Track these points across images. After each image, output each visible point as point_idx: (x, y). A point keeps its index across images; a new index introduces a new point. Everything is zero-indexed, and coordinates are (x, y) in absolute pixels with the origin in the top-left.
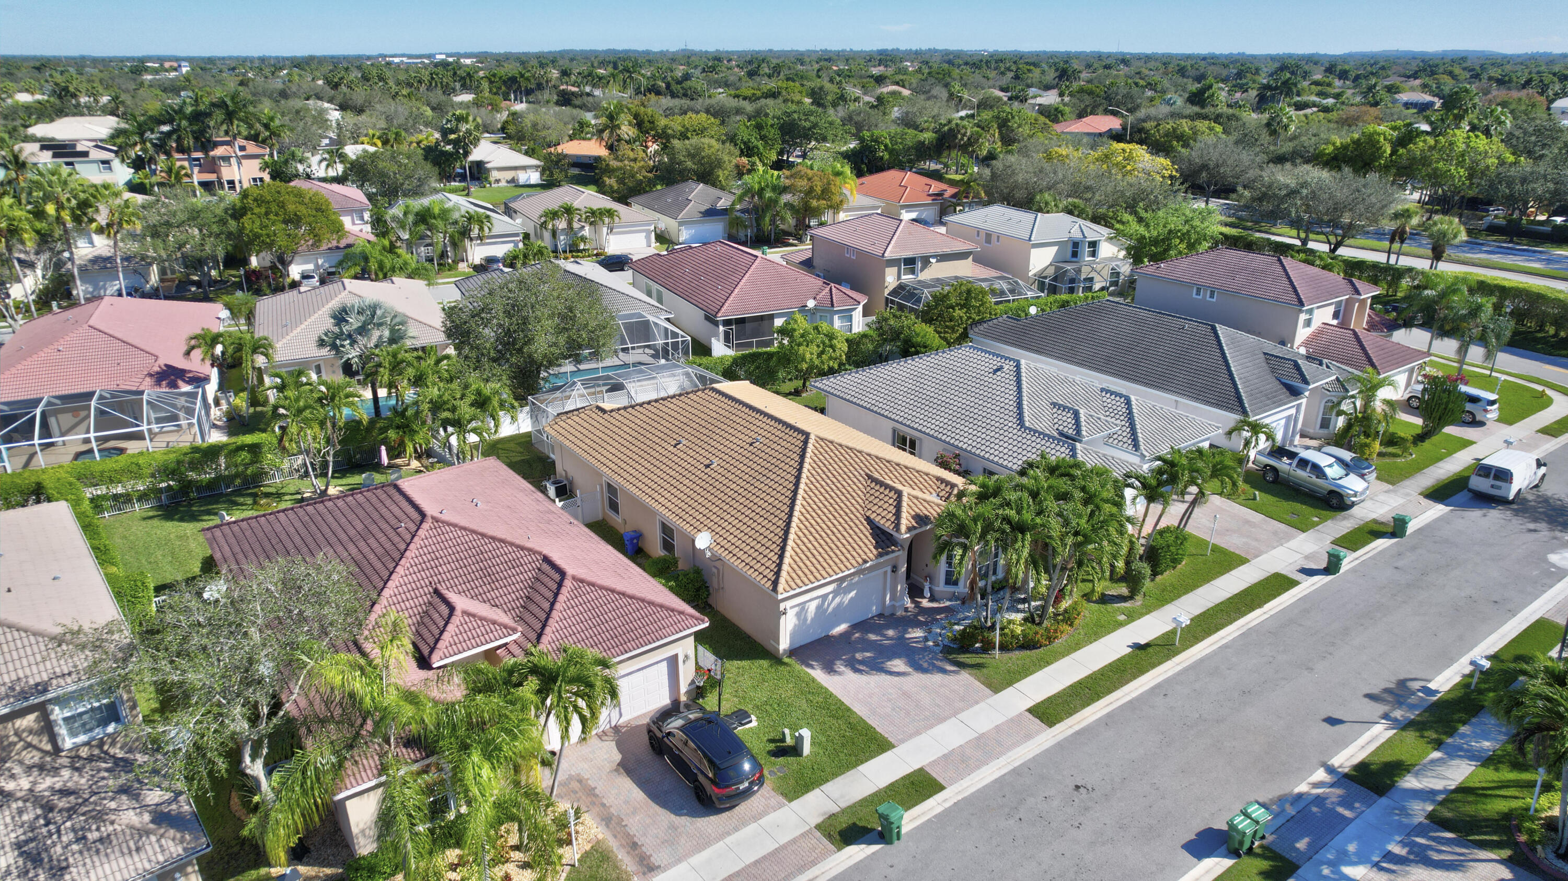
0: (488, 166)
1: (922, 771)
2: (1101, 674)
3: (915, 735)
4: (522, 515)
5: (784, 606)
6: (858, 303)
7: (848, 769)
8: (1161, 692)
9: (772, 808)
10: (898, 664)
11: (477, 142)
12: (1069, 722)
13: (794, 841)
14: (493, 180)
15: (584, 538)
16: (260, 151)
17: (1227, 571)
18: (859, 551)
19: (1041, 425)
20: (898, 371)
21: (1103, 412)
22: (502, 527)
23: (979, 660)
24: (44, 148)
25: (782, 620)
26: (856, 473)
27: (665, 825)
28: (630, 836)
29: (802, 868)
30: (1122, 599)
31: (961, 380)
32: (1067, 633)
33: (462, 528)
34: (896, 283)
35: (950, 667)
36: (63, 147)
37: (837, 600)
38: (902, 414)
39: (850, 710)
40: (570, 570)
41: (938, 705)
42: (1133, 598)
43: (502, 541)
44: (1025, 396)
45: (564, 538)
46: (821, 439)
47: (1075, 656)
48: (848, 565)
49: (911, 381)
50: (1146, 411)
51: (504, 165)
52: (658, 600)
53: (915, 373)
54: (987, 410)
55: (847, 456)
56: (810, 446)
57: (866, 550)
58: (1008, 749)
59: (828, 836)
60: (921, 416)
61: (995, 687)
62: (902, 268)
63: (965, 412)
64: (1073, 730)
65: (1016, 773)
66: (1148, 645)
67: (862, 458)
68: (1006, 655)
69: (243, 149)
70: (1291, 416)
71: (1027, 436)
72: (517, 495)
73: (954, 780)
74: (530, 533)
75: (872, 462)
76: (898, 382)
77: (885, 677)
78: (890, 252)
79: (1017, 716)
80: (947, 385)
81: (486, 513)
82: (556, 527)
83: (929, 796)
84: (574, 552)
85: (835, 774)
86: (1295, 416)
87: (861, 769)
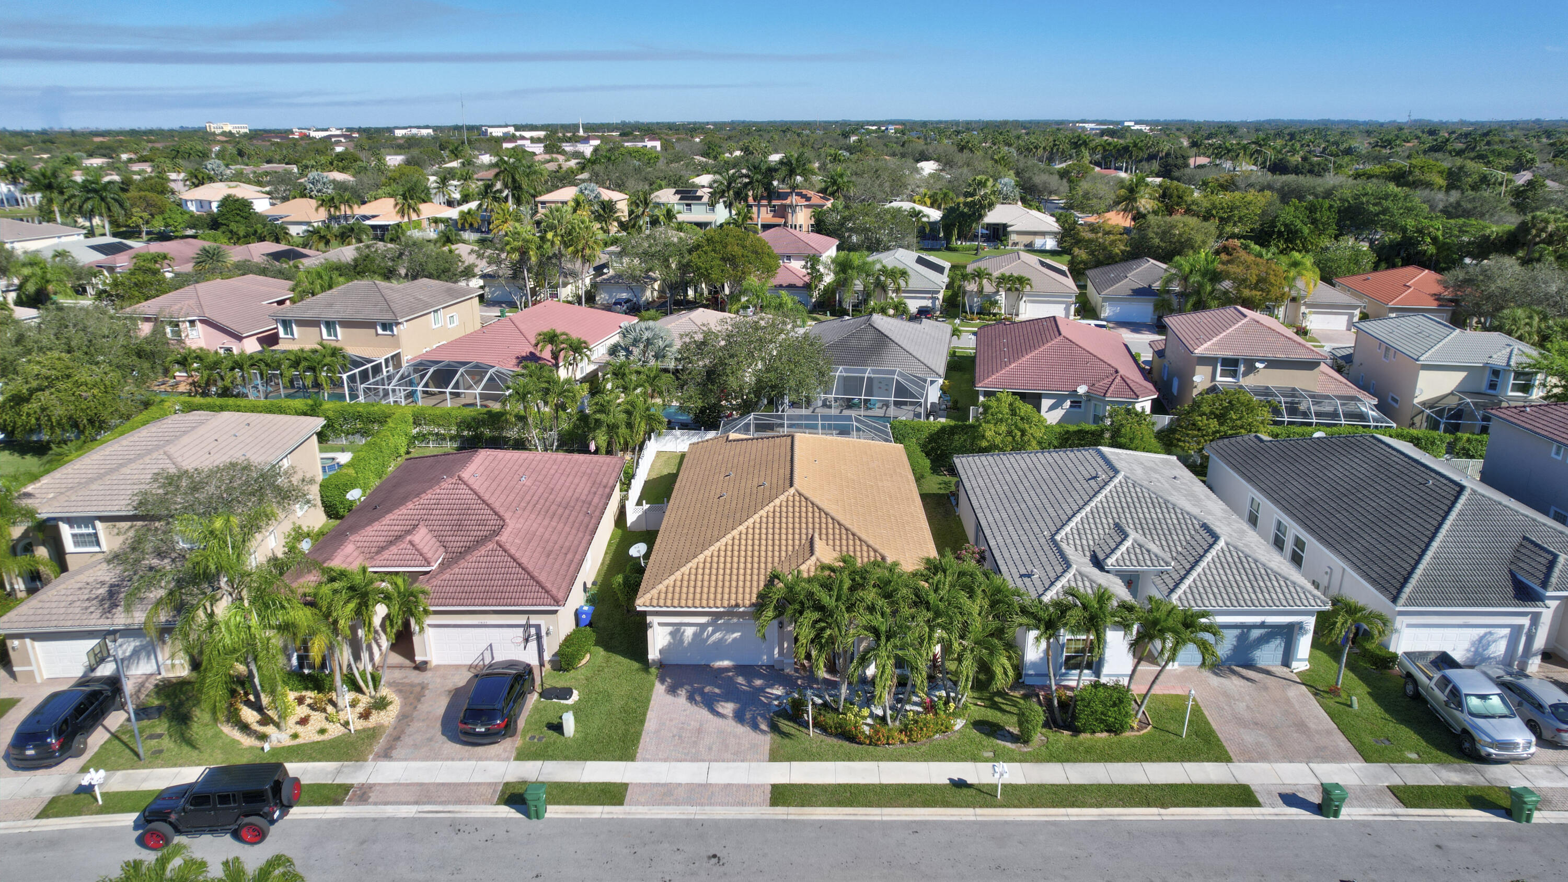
0: (1009, 229)
1: (625, 786)
2: (883, 788)
3: (661, 760)
4: (552, 497)
5: (649, 619)
6: (1138, 397)
7: (580, 759)
8: (915, 828)
9: (498, 758)
10: (728, 708)
11: (991, 206)
12: (792, 810)
13: (479, 784)
14: (1010, 243)
15: (576, 525)
16: (821, 202)
17: (1182, 759)
18: (740, 596)
19: (1078, 542)
20: (1022, 462)
21: (1180, 549)
22: (511, 498)
23: (793, 731)
24: (677, 192)
25: (650, 632)
26: (804, 531)
27: (428, 735)
28: (403, 732)
29: (459, 802)
30: (1015, 739)
31: (1057, 481)
32: (902, 742)
33: (471, 489)
34: (1208, 385)
35: (764, 727)
36: (689, 192)
37: (718, 635)
38: (982, 502)
39: (642, 722)
40: (504, 537)
41: (710, 749)
42: (1026, 742)
43: (488, 505)
44: (1088, 509)
45: (555, 519)
46: (800, 494)
47: (884, 765)
48: (719, 603)
49: (1020, 473)
50: (1230, 560)
51: (1024, 229)
52: (542, 578)
53: (1031, 466)
54: (1045, 515)
55: (810, 515)
56: (782, 498)
57: (747, 596)
58: (711, 804)
59: (503, 792)
60: (993, 507)
61: (774, 757)
62: (1219, 368)
63: (1027, 513)
64: (785, 817)
65: (688, 823)
66: (970, 786)
67: (824, 520)
68: (823, 737)
69: (808, 199)
70: (1521, 627)
71: (1046, 548)
72: (581, 485)
73: (638, 803)
74: (529, 508)
75: (831, 526)
76: (1012, 471)
77: (704, 713)
78: (1206, 349)
79: (759, 786)
80: (1042, 483)
81: (518, 486)
82: (567, 512)
83: (602, 804)
84: (541, 530)
85: (566, 758)
86: (1530, 629)
87: (589, 763)
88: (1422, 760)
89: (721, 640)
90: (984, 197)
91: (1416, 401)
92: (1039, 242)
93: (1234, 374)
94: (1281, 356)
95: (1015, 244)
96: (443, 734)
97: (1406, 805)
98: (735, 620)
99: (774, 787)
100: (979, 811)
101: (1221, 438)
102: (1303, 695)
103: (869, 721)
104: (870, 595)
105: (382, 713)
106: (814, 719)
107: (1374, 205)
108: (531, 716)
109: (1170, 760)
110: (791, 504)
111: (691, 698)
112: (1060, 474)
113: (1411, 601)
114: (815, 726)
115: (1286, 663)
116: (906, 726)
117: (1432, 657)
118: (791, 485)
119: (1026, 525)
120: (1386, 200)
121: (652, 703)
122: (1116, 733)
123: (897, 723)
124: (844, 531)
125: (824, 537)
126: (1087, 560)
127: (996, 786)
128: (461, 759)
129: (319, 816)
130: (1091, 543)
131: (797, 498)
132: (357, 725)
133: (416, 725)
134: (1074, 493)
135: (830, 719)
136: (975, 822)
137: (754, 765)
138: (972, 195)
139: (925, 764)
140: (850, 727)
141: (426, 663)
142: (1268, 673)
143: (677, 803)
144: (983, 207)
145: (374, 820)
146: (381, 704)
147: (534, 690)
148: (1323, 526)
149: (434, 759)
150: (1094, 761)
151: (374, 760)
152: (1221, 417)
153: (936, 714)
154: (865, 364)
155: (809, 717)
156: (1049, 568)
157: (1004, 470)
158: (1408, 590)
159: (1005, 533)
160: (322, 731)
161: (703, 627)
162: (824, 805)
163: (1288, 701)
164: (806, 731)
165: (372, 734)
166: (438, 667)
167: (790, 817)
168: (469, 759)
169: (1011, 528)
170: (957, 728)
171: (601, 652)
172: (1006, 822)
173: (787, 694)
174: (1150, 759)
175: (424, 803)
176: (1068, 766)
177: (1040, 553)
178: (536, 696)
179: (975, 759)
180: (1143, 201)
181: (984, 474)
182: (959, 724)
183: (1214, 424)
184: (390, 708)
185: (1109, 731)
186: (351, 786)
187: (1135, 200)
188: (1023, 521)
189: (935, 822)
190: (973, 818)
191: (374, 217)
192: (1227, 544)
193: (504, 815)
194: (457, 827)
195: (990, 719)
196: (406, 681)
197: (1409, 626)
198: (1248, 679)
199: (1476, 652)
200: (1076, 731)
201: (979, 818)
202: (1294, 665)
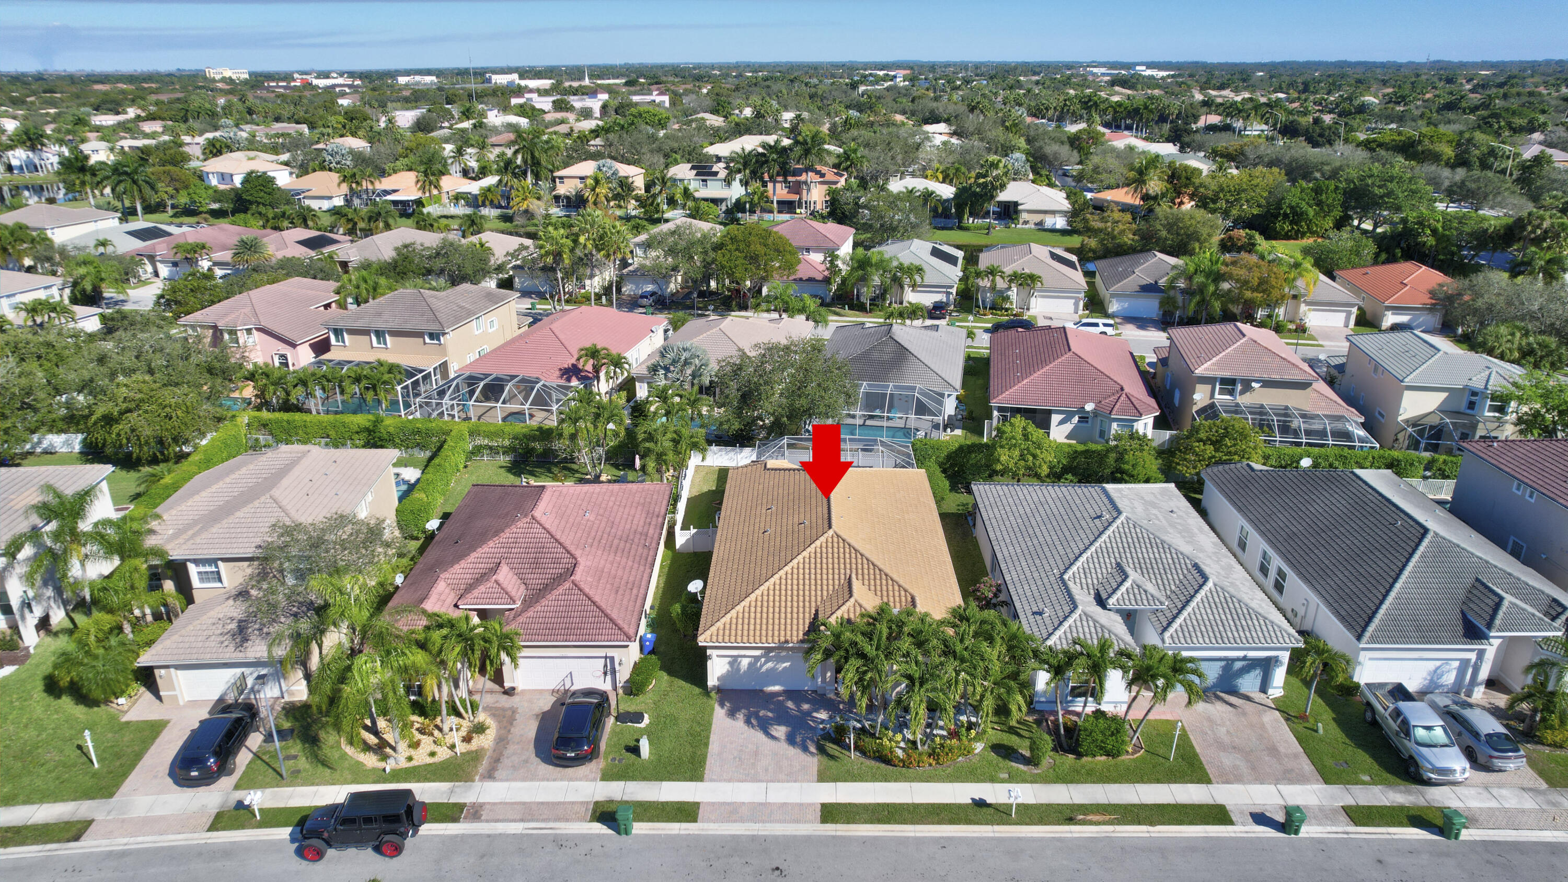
0: (1020, 208)
1: (697, 805)
2: (916, 806)
3: (725, 780)
4: (613, 531)
5: (709, 652)
6: (1141, 415)
7: (656, 780)
8: (944, 843)
9: (586, 778)
10: (780, 731)
11: (1003, 187)
12: (840, 827)
13: (573, 803)
14: (1021, 221)
15: (637, 558)
16: (835, 178)
17: (1169, 781)
18: (789, 633)
19: (1084, 581)
20: (1034, 494)
21: (1173, 587)
22: (579, 535)
23: (837, 754)
24: (693, 168)
25: (709, 663)
26: (842, 571)
27: (524, 757)
28: (501, 754)
29: (558, 819)
30: (1027, 761)
31: (1065, 517)
32: (930, 765)
33: (544, 528)
34: (1207, 402)
35: (813, 749)
36: (705, 167)
37: (770, 665)
38: (998, 534)
39: (707, 745)
40: (578, 576)
41: (767, 770)
42: (1036, 765)
43: (560, 544)
44: (1093, 549)
45: (619, 554)
46: (838, 536)
47: (916, 786)
48: (770, 639)
49: (1033, 506)
50: (1217, 600)
51: (1034, 208)
52: (614, 615)
53: (1043, 500)
54: (1055, 552)
55: (847, 556)
56: (823, 539)
57: (795, 633)
58: (771, 822)
59: (594, 811)
60: (1008, 541)
61: (822, 777)
62: (1218, 387)
63: (1038, 548)
64: (833, 833)
65: (753, 838)
66: (989, 805)
67: (860, 561)
68: (863, 760)
69: (823, 175)
70: (1468, 660)
71: (1056, 586)
72: (637, 516)
73: (709, 820)
74: (596, 544)
75: (866, 566)
76: (1025, 503)
77: (760, 736)
78: (1206, 369)
79: (810, 805)
80: (1052, 518)
81: (584, 522)
82: (628, 545)
83: (680, 821)
84: (608, 566)
85: (645, 779)
86: (1476, 663)
87: (664, 783)
88: (1374, 783)
89: (772, 670)
90: (997, 178)
91: (1400, 419)
92: (1049, 221)
93: (1231, 393)
94: (1276, 377)
95: (1026, 222)
96: (537, 755)
97: (1356, 824)
98: (784, 654)
99: (823, 806)
100: (996, 828)
101: (1217, 463)
102: (1276, 720)
103: (902, 745)
104: (906, 644)
105: (482, 737)
106: (855, 743)
107: (1380, 187)
108: (610, 739)
109: (1158, 781)
110: (830, 545)
111: (748, 722)
112: (1069, 511)
113: (1373, 640)
114: (856, 748)
115: (1264, 689)
116: (934, 749)
117: (1390, 687)
118: (830, 527)
119: (1037, 561)
120: (1391, 182)
121: (714, 726)
122: (1113, 757)
123: (926, 747)
124: (877, 572)
125: (860, 577)
126: (1091, 599)
127: (1011, 805)
128: (555, 780)
129: (441, 833)
130: (1095, 581)
131: (835, 539)
132: (461, 748)
133: (512, 748)
134: (1081, 532)
135: (868, 742)
136: (993, 839)
137: (805, 785)
138: (985, 176)
139: (950, 785)
140: (886, 752)
141: (513, 689)
142: (1248, 698)
143: (742, 820)
144: (994, 188)
145: (489, 836)
146: (480, 729)
147: (610, 714)
148: (1302, 561)
149: (532, 780)
150: (1094, 782)
151: (480, 780)
152: (1217, 443)
153: (960, 740)
154: (885, 378)
155: (851, 739)
156: (1058, 608)
157: (1017, 502)
158: (1371, 629)
159: (1019, 569)
160: (433, 754)
161: (757, 658)
162: (866, 822)
163: (1263, 726)
164: (847, 753)
165: (475, 757)
166: (523, 691)
167: (839, 833)
168: (562, 780)
169: (1024, 564)
170: (977, 751)
171: (665, 676)
172: (1019, 839)
173: (830, 717)
174: (1141, 781)
175: (529, 821)
176: (1072, 787)
177: (1050, 592)
178: (611, 720)
179: (993, 780)
180: (1152, 183)
181: (999, 504)
182: (979, 747)
183: (1210, 450)
184: (488, 731)
185: (1108, 755)
186: (464, 805)
187: (1144, 182)
188: (1035, 557)
189: (960, 838)
190: (991, 835)
191: (395, 191)
192: (1215, 585)
193: (597, 832)
194: (560, 842)
195: (1005, 742)
196: (498, 705)
197: (1370, 659)
198: (1231, 705)
199: (1431, 681)
200: (1079, 755)
201: (997, 835)
202: (1270, 691)
